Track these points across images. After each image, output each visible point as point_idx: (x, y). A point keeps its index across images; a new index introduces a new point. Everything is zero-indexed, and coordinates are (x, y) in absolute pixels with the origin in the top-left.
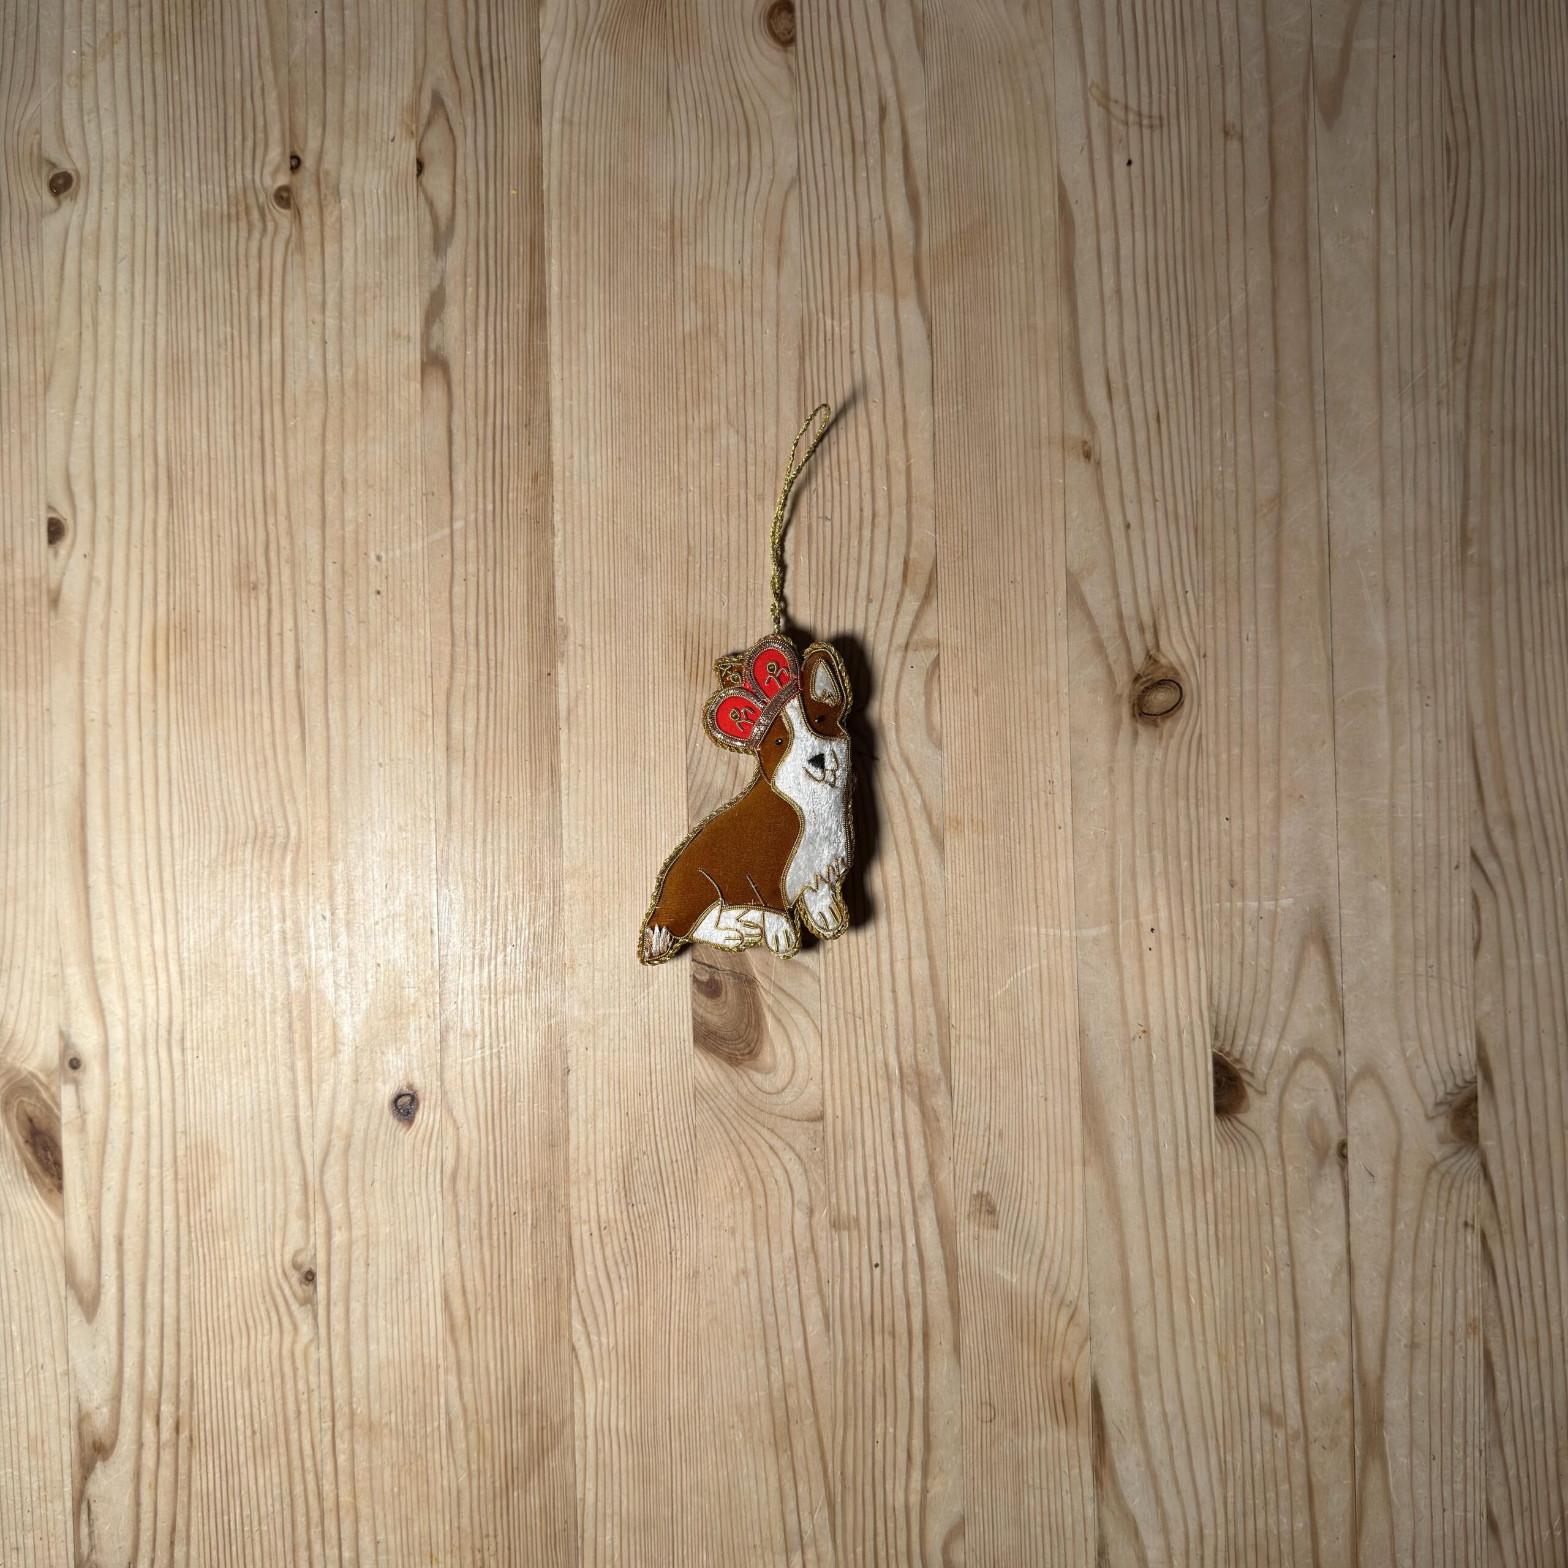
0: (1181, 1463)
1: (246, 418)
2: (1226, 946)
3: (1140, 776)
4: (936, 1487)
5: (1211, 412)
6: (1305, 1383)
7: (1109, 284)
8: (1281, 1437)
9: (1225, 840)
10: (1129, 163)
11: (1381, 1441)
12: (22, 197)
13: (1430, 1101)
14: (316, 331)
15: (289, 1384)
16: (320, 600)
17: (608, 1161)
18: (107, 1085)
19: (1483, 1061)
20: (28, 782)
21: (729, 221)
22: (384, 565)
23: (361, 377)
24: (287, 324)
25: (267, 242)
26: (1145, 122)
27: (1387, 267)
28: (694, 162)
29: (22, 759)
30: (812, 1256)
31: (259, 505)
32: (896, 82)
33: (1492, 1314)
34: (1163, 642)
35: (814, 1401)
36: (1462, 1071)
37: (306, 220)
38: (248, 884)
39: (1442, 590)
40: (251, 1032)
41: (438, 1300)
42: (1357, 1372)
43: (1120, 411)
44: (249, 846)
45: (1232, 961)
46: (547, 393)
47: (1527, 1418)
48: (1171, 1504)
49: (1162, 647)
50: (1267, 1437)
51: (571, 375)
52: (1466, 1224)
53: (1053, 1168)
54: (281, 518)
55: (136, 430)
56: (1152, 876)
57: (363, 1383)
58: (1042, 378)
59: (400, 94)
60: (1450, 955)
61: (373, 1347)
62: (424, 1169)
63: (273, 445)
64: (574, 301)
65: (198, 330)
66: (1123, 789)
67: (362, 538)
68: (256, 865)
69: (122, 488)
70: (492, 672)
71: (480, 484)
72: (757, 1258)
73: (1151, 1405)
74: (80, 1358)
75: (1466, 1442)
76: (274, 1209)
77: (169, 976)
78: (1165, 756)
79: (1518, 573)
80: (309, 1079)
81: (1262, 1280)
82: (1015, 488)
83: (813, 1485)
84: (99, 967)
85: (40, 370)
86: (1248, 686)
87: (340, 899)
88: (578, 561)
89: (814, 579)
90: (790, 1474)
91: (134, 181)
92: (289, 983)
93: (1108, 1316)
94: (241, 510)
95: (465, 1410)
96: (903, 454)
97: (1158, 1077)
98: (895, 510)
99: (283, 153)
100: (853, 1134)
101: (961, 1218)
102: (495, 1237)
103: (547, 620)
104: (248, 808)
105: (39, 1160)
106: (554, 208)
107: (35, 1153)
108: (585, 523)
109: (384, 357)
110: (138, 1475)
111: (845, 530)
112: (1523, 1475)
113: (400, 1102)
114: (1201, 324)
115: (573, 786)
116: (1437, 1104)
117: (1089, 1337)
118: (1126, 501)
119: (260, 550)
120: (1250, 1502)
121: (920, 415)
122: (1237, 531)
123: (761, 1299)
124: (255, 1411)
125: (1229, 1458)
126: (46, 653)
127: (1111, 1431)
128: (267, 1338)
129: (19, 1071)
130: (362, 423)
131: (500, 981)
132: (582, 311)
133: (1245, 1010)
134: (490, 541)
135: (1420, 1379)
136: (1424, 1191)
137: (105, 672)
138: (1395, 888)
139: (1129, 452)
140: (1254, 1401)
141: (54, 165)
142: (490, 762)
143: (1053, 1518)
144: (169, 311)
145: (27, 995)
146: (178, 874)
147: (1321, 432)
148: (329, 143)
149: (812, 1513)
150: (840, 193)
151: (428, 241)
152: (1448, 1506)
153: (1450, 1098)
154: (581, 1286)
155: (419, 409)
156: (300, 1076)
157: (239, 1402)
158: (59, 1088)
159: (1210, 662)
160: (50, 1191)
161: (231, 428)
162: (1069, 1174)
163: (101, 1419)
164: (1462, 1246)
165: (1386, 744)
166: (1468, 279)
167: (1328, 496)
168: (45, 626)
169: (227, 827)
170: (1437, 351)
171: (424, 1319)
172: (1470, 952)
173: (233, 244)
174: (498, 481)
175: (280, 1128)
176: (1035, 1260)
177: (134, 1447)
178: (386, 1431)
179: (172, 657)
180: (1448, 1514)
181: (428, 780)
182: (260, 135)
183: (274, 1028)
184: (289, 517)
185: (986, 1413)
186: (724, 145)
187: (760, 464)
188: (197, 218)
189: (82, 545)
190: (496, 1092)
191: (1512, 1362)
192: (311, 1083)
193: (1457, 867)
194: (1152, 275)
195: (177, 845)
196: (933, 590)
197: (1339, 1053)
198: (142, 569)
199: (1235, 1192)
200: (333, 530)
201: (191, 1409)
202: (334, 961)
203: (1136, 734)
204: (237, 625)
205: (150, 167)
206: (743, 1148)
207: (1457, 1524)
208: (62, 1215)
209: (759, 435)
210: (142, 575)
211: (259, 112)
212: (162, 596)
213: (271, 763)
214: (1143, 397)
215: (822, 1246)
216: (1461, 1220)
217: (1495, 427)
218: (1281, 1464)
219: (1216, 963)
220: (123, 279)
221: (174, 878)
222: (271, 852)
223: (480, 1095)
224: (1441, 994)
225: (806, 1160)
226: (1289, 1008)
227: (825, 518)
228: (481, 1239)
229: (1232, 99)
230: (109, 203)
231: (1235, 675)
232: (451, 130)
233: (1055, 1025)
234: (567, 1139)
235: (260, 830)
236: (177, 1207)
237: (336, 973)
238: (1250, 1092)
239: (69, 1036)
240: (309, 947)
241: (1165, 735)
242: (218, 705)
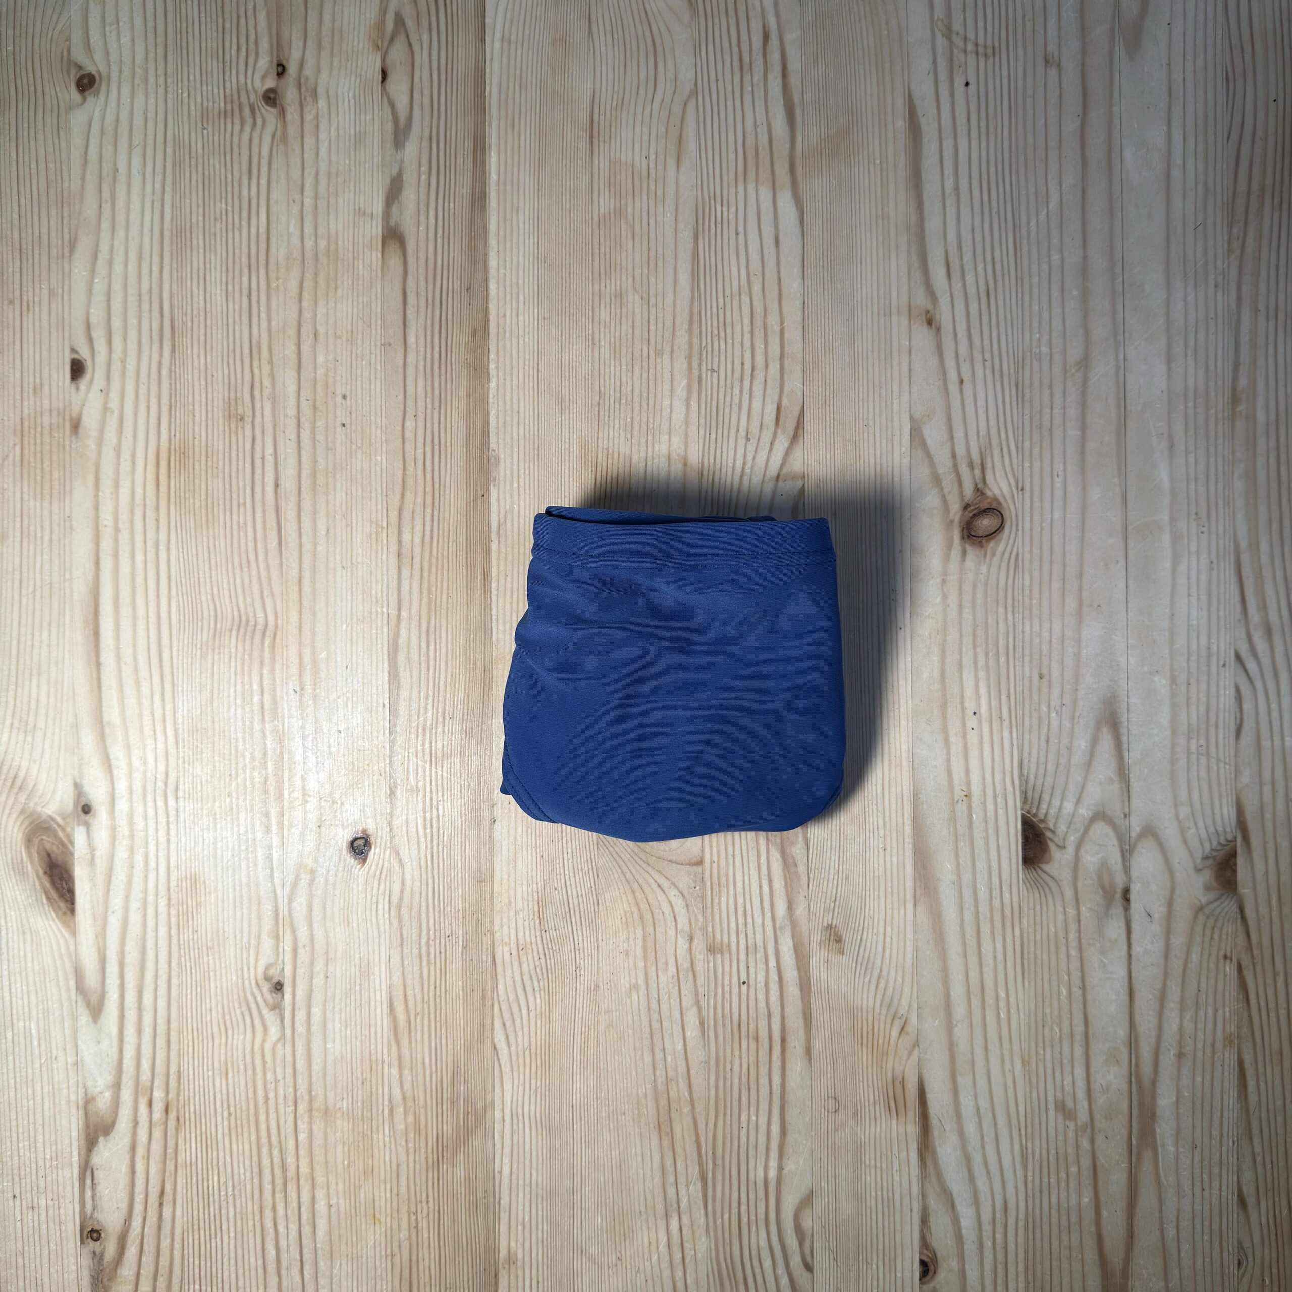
0: (990, 1149)
1: (237, 280)
2: (1035, 727)
3: (967, 588)
4: (790, 1167)
5: (1030, 288)
6: (1092, 1085)
7: (949, 184)
8: (1072, 1127)
9: (1036, 641)
10: (967, 84)
11: (1153, 1133)
12: (53, 93)
13: (1198, 855)
14: (296, 209)
15: (260, 1076)
16: (295, 431)
17: (525, 895)
18: (113, 829)
19: (1242, 824)
20: (51, 576)
21: (638, 124)
22: (348, 402)
23: (332, 247)
24: (272, 202)
25: (256, 135)
26: (981, 50)
27: (1176, 173)
28: (610, 76)
29: (46, 557)
30: (691, 974)
31: (246, 351)
32: (777, 15)
33: (1245, 1030)
34: (989, 478)
35: (691, 1093)
36: (1225, 832)
37: (289, 117)
38: (233, 664)
39: (1216, 439)
40: (234, 785)
41: (385, 1006)
42: (1134, 1074)
43: (957, 286)
44: (234, 633)
45: (1039, 739)
46: (485, 262)
47: (1272, 1116)
48: (981, 1183)
49: (988, 482)
50: (1061, 1128)
51: (505, 249)
52: (1225, 957)
53: (889, 906)
54: (265, 362)
55: (145, 287)
56: (976, 669)
57: (321, 1074)
58: (893, 257)
59: (368, 15)
60: (1217, 737)
61: (328, 1046)
62: (375, 899)
63: (259, 302)
64: (509, 188)
65: (198, 206)
66: (953, 599)
67: (331, 380)
68: (240, 648)
69: (133, 334)
70: (437, 495)
71: (429, 337)
72: (646, 975)
73: (966, 1101)
74: (87, 1051)
75: (1222, 1135)
76: (250, 931)
77: (166, 737)
78: (988, 571)
79: (1277, 428)
80: (281, 825)
81: (1059, 999)
82: (870, 348)
83: (689, 1162)
84: (107, 731)
85: (66, 236)
86: (1057, 515)
87: (308, 679)
88: (508, 402)
89: (702, 421)
90: (671, 1153)
91: (146, 80)
92: (265, 744)
93: (932, 1027)
94: (231, 355)
95: (404, 1098)
96: (778, 318)
97: (978, 834)
98: (771, 366)
99: (271, 61)
100: (727, 876)
101: (814, 946)
102: (432, 956)
103: (483, 451)
104: (234, 600)
105: (56, 888)
106: (494, 112)
107: (53, 882)
108: (515, 371)
109: (351, 231)
110: (133, 1148)
111: (729, 381)
112: (1268, 1161)
113: (356, 844)
114: (1024, 217)
115: (501, 589)
116: (1205, 858)
117: (916, 1044)
118: (961, 361)
119: (247, 389)
120: (1045, 1180)
121: (792, 285)
122: (1051, 387)
123: (649, 1009)
124: (231, 1096)
125: (1029, 1145)
126: (68, 470)
127: (934, 1122)
128: (241, 1037)
129: (40, 815)
130: (332, 285)
131: (439, 746)
132: (515, 196)
133: (1049, 780)
134: (436, 385)
135: (1185, 1081)
136: (1192, 928)
137: (117, 485)
138: (1173, 681)
139: (964, 320)
140: (1051, 1099)
141: (80, 67)
142: (434, 568)
143: (885, 1193)
144: (174, 190)
145: (48, 752)
146: (174, 653)
147: (1120, 307)
148: (308, 52)
149: (687, 1186)
150: (730, 103)
151: (389, 137)
152: (1206, 1186)
153: (1214, 854)
154: (502, 996)
155: (379, 274)
156: (274, 821)
157: (217, 1090)
158: (73, 829)
159: (1027, 495)
160: (65, 913)
161: (224, 287)
162: (902, 911)
163: (103, 1102)
164: (1221, 976)
165: (1168, 565)
166: (1242, 187)
167: (1125, 360)
168: (67, 447)
169: (216, 616)
170: (1215, 244)
171: (373, 1023)
172: (1233, 734)
173: (228, 136)
174: (443, 335)
175: (256, 865)
176: (874, 981)
177: (131, 1125)
178: (339, 1115)
179: (172, 475)
180: (1207, 1192)
181: (382, 580)
182: (252, 46)
183: (252, 782)
184: (271, 363)
185: (831, 1104)
186: (635, 63)
187: (660, 325)
188: (199, 114)
189: (99, 381)
190: (435, 837)
191: (1261, 1070)
192: (282, 828)
193: (1224, 665)
194: (984, 176)
195: (174, 631)
196: (800, 432)
197: (1125, 815)
198: (149, 401)
199: (1038, 927)
200: (306, 374)
201: (178, 1095)
202: (303, 728)
203: (964, 553)
204: (227, 450)
205: (161, 71)
206: (636, 886)
207: (1214, 1201)
208: (74, 933)
209: (659, 299)
210: (148, 407)
211: (251, 27)
212: (164, 426)
213: (253, 563)
214: (976, 275)
215: (700, 967)
216: (1222, 953)
217: (1262, 307)
218: (1070, 1150)
219: (1026, 742)
220: (136, 162)
221: (171, 657)
222: (252, 639)
223: (422, 840)
224: (1209, 769)
225: (687, 897)
226: (1086, 778)
227: (713, 371)
228: (420, 956)
229: (1052, 32)
230: (126, 100)
231: (1047, 505)
232: (410, 45)
233: (893, 790)
234: (492, 877)
235: (244, 619)
236: (170, 928)
237: (304, 738)
238: (1052, 846)
239: (82, 787)
240: (283, 716)
241: (989, 554)
242: (210, 516)
